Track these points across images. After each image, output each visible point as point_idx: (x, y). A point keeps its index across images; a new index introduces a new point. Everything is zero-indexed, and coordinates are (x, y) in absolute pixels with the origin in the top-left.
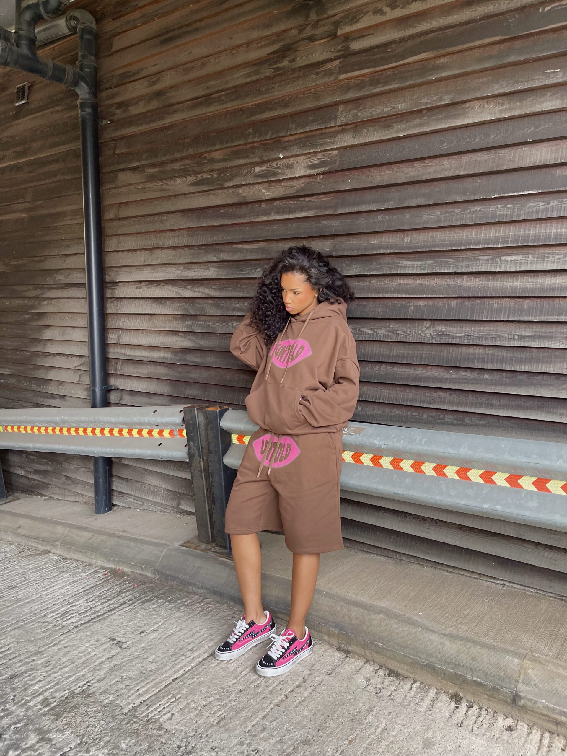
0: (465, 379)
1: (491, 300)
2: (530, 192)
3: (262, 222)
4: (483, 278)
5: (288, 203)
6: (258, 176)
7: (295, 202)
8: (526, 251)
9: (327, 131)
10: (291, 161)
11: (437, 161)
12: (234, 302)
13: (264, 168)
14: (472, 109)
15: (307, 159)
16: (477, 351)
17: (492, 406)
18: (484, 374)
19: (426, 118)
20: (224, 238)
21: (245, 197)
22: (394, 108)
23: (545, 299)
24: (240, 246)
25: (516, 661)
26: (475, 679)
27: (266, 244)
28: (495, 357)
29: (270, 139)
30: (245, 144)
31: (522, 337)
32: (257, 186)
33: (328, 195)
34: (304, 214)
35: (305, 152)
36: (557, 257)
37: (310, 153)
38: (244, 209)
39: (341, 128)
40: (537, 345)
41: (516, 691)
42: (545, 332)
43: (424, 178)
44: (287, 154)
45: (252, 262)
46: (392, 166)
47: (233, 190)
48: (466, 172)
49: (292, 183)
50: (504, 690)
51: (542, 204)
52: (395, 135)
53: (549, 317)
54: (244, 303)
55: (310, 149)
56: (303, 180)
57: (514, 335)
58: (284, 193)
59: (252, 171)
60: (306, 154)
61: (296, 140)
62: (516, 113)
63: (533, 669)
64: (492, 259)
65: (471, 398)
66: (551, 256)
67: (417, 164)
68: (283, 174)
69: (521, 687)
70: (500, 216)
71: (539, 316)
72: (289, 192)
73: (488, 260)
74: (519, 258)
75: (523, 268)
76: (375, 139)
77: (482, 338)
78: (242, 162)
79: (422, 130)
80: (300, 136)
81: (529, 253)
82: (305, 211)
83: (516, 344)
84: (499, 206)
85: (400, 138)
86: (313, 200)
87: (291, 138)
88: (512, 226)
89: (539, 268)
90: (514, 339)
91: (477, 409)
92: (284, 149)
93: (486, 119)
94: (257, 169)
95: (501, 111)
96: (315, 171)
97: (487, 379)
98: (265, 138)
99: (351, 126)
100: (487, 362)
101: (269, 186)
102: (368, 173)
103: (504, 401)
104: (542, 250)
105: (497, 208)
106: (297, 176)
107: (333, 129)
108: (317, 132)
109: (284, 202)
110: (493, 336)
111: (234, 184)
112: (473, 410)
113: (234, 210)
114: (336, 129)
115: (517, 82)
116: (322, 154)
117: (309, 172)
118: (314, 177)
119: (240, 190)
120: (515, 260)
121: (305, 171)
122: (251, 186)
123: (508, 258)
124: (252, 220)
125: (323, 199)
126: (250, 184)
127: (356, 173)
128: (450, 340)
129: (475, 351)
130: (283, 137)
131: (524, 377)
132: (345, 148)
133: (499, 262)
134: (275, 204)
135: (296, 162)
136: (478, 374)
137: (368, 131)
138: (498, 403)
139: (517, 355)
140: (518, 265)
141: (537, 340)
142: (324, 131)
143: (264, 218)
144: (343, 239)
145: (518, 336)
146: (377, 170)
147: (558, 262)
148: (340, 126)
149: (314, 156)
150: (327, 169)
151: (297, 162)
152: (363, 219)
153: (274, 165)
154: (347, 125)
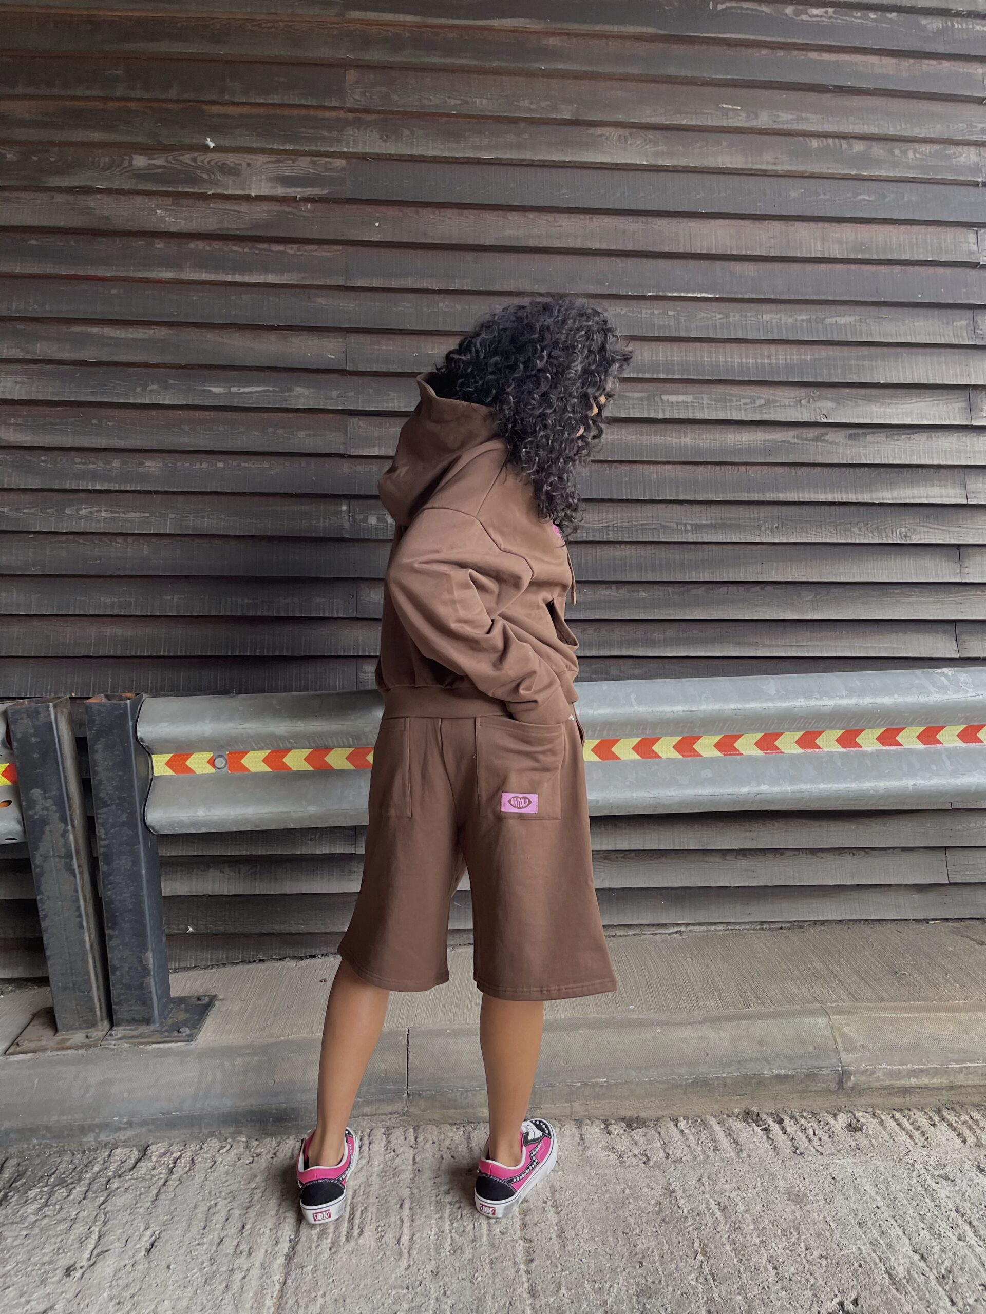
0: (610, 601)
1: (646, 466)
2: (704, 295)
3: (160, 281)
4: (632, 428)
5: (226, 249)
6: (141, 175)
7: (246, 250)
8: (697, 388)
9: (320, 114)
10: (231, 159)
11: (550, 217)
12: (77, 460)
13: (159, 162)
14: (607, 139)
15: (274, 162)
16: (628, 553)
17: (652, 643)
18: (638, 591)
19: (526, 136)
20: (47, 307)
21: (108, 218)
22: (466, 102)
23: (727, 467)
24: (95, 330)
25: (821, 1021)
26: (776, 1072)
27: (170, 332)
28: (657, 562)
29: (178, 101)
30: (105, 99)
31: (697, 528)
32: (139, 200)
33: (325, 247)
34: (271, 278)
35: (270, 146)
36: (743, 401)
37: (285, 152)
38: (102, 246)
39: (350, 116)
40: (720, 538)
41: (842, 1067)
42: (730, 519)
43: (531, 243)
44: (226, 142)
45: (130, 370)
46: (466, 212)
47: (71, 198)
48: (604, 246)
49: (236, 208)
50: (825, 1072)
51: (719, 316)
52: (471, 154)
53: (736, 495)
54: (110, 463)
55: (284, 143)
56: (265, 206)
57: (685, 525)
58: (220, 226)
59: (126, 164)
60: (271, 152)
61: (242, 116)
62: (682, 162)
63: (848, 1025)
64: (648, 398)
65: (618, 632)
66: (734, 399)
67: (513, 217)
68: (216, 183)
69: (846, 1057)
70: (660, 327)
71: (723, 493)
72: (230, 225)
73: (642, 399)
74: (689, 398)
75: (699, 416)
76: (431, 153)
77: (637, 531)
78: (96, 136)
79: (521, 156)
80: (254, 111)
81: (702, 393)
82: (272, 272)
83: (691, 538)
84: (656, 312)
85: (479, 162)
86: (292, 252)
87: (230, 110)
88: (676, 346)
89: (721, 416)
90: (686, 531)
91: (631, 649)
92: (214, 130)
93: (633, 162)
94: (140, 161)
95: (657, 154)
96: (298, 192)
97: (644, 599)
98: (164, 97)
99: (374, 116)
100: (646, 571)
101: (173, 204)
102: (416, 216)
103: (671, 632)
104: (721, 389)
105: (653, 313)
106: (253, 194)
107: (334, 114)
108: (295, 112)
109: (217, 245)
110: (654, 527)
111: (76, 184)
112: (625, 653)
113: (73, 243)
114: (342, 114)
115: (679, 112)
116: (308, 158)
117: (280, 191)
118: (295, 205)
119: (91, 201)
120: (684, 402)
121: (272, 188)
122: (123, 198)
123: (673, 398)
124: (131, 274)
125: (315, 254)
126: (120, 192)
127: (391, 212)
128: (585, 535)
129: (623, 553)
130: (213, 103)
131: (700, 591)
132: (364, 157)
133: (660, 404)
134: (192, 246)
135: (244, 165)
136: (629, 592)
137: (412, 133)
138: (662, 637)
139: (691, 555)
140: (690, 411)
141: (720, 531)
142: (312, 112)
143: (167, 274)
144: (365, 339)
145: (691, 525)
146: (434, 214)
147: (746, 410)
148: (351, 110)
149: (291, 159)
150: (326, 192)
151: (249, 165)
152: (407, 305)
153: (187, 158)
154: (367, 111)
